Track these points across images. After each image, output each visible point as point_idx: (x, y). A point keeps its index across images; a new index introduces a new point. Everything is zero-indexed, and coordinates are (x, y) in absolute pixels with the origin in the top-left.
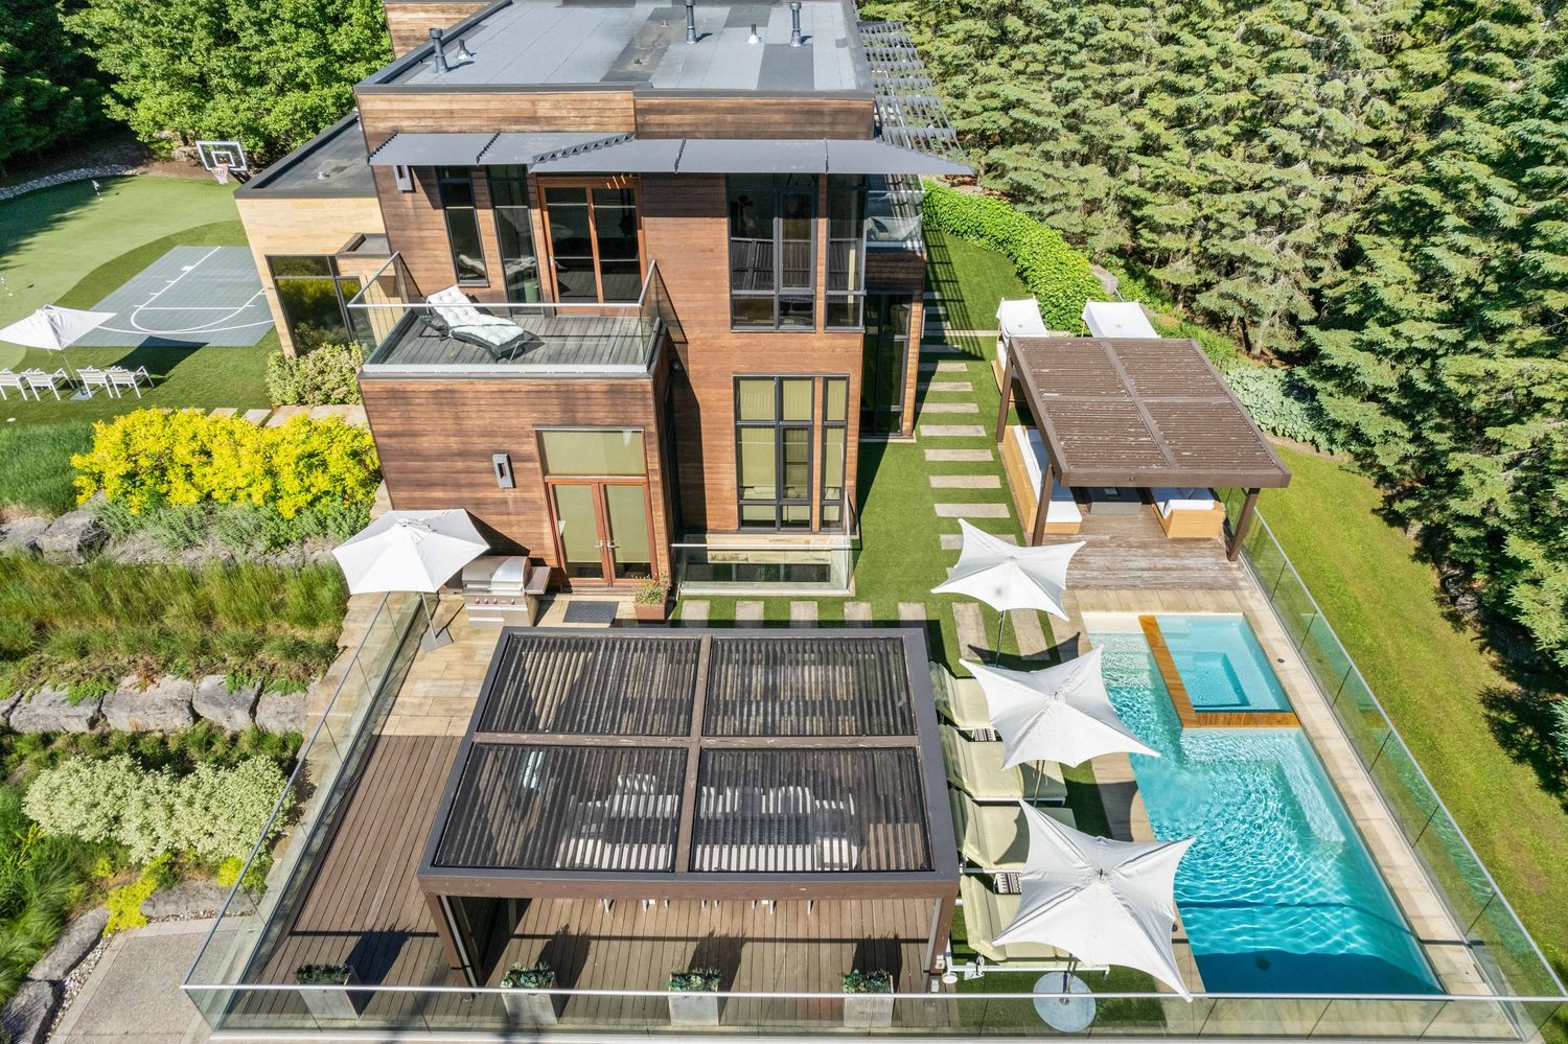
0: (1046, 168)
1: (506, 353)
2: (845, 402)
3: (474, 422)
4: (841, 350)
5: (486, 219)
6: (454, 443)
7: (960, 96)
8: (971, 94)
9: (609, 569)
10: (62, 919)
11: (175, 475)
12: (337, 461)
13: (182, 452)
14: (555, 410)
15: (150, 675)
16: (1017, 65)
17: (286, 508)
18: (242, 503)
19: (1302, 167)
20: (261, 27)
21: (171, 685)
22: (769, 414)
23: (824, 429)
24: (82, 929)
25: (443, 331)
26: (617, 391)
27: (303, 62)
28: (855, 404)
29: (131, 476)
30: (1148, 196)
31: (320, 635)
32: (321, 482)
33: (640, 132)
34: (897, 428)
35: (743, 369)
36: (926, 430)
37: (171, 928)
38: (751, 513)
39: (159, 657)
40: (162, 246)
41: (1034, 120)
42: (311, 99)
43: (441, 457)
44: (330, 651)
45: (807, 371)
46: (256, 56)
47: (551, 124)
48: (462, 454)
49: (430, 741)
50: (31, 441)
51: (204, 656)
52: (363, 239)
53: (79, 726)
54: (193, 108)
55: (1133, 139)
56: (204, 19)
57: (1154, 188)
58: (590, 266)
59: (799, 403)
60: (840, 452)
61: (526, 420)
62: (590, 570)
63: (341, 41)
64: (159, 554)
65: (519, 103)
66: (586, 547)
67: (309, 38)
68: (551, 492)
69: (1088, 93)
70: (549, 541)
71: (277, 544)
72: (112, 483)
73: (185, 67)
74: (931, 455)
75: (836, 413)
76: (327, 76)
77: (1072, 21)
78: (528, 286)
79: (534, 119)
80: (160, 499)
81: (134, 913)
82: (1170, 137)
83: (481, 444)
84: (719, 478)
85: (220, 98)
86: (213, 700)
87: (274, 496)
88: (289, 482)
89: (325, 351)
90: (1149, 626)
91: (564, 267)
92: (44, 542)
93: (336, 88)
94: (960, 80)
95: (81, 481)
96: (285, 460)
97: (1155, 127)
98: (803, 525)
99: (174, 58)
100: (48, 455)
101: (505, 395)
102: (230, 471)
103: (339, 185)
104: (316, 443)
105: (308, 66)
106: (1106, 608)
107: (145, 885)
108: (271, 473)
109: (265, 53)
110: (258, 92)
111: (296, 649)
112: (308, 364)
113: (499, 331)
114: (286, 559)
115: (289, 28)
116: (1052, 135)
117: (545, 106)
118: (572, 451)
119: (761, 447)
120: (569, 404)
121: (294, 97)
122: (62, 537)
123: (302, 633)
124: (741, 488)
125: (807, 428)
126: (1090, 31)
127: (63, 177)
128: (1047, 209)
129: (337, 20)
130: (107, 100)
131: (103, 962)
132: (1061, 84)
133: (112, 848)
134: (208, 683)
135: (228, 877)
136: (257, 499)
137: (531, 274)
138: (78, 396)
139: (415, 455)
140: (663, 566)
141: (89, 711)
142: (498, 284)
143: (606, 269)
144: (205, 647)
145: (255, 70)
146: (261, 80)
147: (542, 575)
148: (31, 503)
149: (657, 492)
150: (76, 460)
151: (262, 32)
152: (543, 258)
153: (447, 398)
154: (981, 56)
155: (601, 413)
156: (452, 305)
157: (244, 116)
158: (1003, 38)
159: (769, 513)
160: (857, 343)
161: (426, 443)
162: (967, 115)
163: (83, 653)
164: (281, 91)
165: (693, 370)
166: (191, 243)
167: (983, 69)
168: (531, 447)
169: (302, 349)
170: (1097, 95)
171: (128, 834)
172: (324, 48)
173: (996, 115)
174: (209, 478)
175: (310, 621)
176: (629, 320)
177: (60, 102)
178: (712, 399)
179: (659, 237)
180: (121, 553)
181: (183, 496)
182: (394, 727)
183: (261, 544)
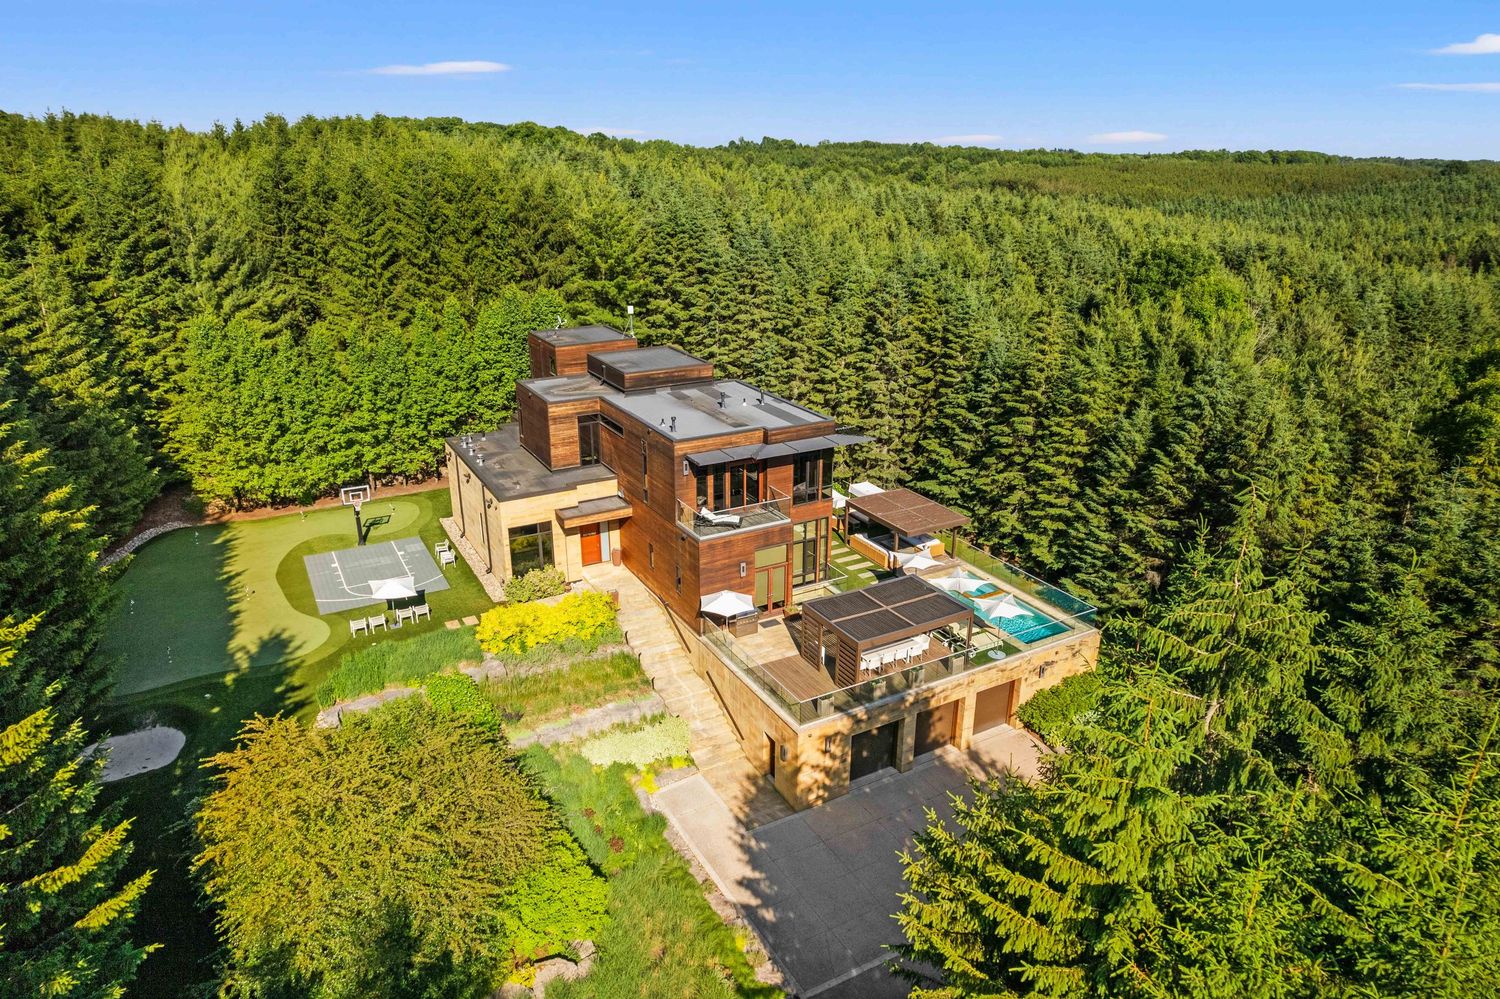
2: (827, 528)
3: (736, 552)
4: (826, 506)
5: (710, 482)
6: (727, 562)
9: (770, 606)
10: (630, 791)
14: (761, 541)
15: (581, 710)
19: (888, 417)
21: (593, 712)
22: (801, 538)
23: (820, 539)
24: (639, 793)
26: (782, 529)
28: (830, 527)
29: (509, 638)
31: (638, 677)
33: (766, 442)
35: (796, 521)
37: (672, 786)
39: (579, 704)
40: (295, 559)
43: (722, 569)
44: (648, 682)
45: (816, 517)
47: (735, 445)
48: (729, 566)
52: (561, 510)
59: (811, 531)
61: (752, 547)
62: (763, 608)
65: (726, 439)
66: (763, 598)
68: (755, 575)
75: (823, 532)
78: (717, 504)
79: (730, 444)
81: (652, 786)
83: (735, 560)
89: (531, 574)
98: (814, 582)
101: (734, 541)
107: (650, 777)
111: (632, 687)
113: (734, 518)
114: (597, 656)
119: (798, 551)
120: (766, 539)
122: (497, 668)
123: (628, 681)
124: (793, 571)
125: (814, 540)
131: (657, 802)
134: (609, 707)
137: (720, 498)
138: (394, 627)
139: (713, 570)
140: (790, 600)
143: (748, 489)
149: (790, 567)
152: (728, 492)
153: (728, 543)
155: (776, 539)
156: (708, 514)
159: (800, 580)
160: (830, 503)
161: (717, 564)
163: (547, 710)
166: (308, 553)
168: (752, 559)
169: (519, 574)
175: (627, 675)
179: (771, 476)
182: (751, 664)
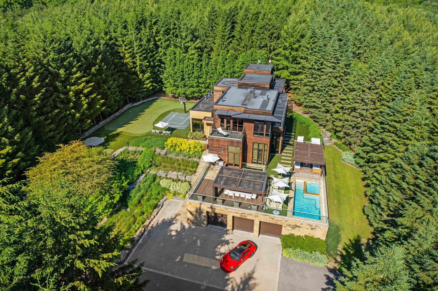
0: (319, 113)
1: (226, 136)
2: (267, 148)
3: (221, 144)
4: (267, 140)
5: (225, 120)
6: (218, 146)
7: (306, 99)
8: (308, 99)
9: (234, 165)
10: (163, 196)
11: (177, 146)
12: (198, 147)
13: (179, 144)
14: (230, 143)
15: (173, 171)
16: (316, 95)
17: (191, 153)
18: (185, 151)
20: (189, 78)
21: (175, 173)
22: (257, 148)
23: (264, 151)
24: (165, 198)
25: (218, 133)
26: (238, 142)
27: (194, 84)
28: (268, 148)
29: (172, 146)
30: (335, 120)
31: (194, 169)
32: (196, 150)
33: (245, 113)
34: (278, 153)
35: (254, 141)
36: (283, 154)
37: (174, 200)
38: (253, 161)
39: (174, 169)
40: (169, 112)
41: (317, 105)
42: (194, 90)
43: (216, 147)
44: (195, 172)
45: (262, 143)
46: (187, 82)
47: (235, 111)
48: (218, 147)
49: (210, 180)
50: (158, 140)
51: (179, 170)
52: (206, 117)
53: (164, 176)
54: (176, 90)
55: (334, 110)
56: (181, 77)
57: (337, 119)
58: (237, 126)
59: (261, 147)
60: (266, 154)
61: (227, 144)
62: (231, 165)
63: (201, 81)
64: (174, 157)
65: (231, 108)
66: (231, 161)
67: (196, 80)
68: (228, 153)
69: (327, 102)
70: (227, 160)
71: (189, 157)
72: (169, 147)
73: (176, 83)
74: (282, 157)
75: (266, 149)
76: (198, 86)
77: (324, 90)
78: (229, 128)
79: (233, 110)
80: (175, 149)
81: (170, 198)
82: (340, 111)
83: (221, 146)
84: (249, 155)
85: (180, 88)
86: (180, 175)
87: (189, 151)
88: (192, 149)
89: (197, 132)
90: (305, 182)
91: (234, 126)
92: (161, 153)
93: (199, 88)
94: (306, 96)
95: (165, 146)
96: (191, 146)
97: (338, 109)
98: (261, 164)
99: (175, 82)
100: (161, 142)
101: (225, 141)
102: (184, 147)
103: (203, 109)
104: (196, 145)
105: (195, 85)
106: (299, 179)
107: (172, 195)
108: (190, 148)
109: (189, 82)
110: (186, 88)
111: (190, 171)
112: (194, 134)
113: (225, 133)
114: (190, 159)
115: (193, 79)
116: (321, 108)
117: (234, 108)
118: (232, 149)
119: (256, 152)
120: (232, 143)
121: (192, 89)
122: (163, 152)
123: (191, 169)
124: (252, 157)
125: (262, 150)
126: (327, 92)
127: (153, 98)
128: (319, 120)
129: (201, 78)
130: (163, 88)
131: (167, 202)
132: (322, 100)
133: (168, 190)
134: (180, 173)
135: (181, 196)
136: (187, 151)
137: (230, 126)
138: (161, 134)
139: (213, 147)
140: (241, 165)
141: (166, 174)
142: (225, 127)
143: (239, 126)
144: (180, 169)
145: (186, 84)
146: (187, 86)
147: (225, 164)
148: (159, 148)
149: (241, 155)
150: (165, 143)
151: (189, 79)
152: (231, 125)
153: (218, 140)
154: (310, 92)
155: (236, 145)
156: (220, 130)
157: (183, 91)
158: (314, 90)
159: (256, 161)
160: (269, 140)
161: (214, 145)
162: (306, 102)
163: (165, 167)
164: (189, 87)
165: (247, 141)
166: (173, 111)
167: (311, 95)
168: (227, 148)
169: (194, 131)
170: (328, 102)
171: (171, 188)
172: (198, 82)
173: (311, 103)
174: (182, 148)
175: (193, 168)
176: (241, 134)
177: (156, 87)
178: (249, 145)
179: (245, 124)
180: (170, 156)
181: (178, 149)
182: (205, 178)
183: (187, 157)
